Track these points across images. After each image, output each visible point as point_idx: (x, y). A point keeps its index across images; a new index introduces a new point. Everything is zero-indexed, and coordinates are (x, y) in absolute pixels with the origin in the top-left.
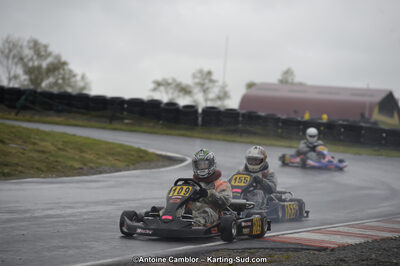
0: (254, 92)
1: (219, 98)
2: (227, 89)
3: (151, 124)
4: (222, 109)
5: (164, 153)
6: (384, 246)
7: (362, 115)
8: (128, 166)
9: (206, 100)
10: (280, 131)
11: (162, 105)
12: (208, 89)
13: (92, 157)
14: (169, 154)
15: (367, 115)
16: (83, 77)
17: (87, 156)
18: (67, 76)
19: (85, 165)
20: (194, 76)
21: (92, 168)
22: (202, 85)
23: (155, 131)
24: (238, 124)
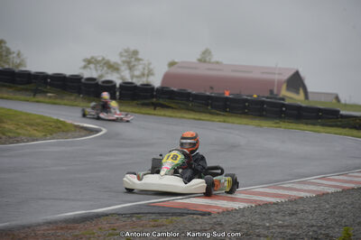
0: (175, 70)
1: (143, 75)
2: (151, 67)
3: (73, 98)
4: (138, 84)
5: (81, 124)
8: (45, 135)
9: (132, 77)
10: (190, 104)
11: (83, 80)
12: (134, 66)
13: (11, 127)
14: (86, 125)
15: (275, 92)
16: (18, 54)
17: (7, 126)
18: (4, 53)
19: (4, 134)
20: (121, 55)
21: (10, 137)
22: (129, 63)
23: (76, 103)
24: (153, 98)
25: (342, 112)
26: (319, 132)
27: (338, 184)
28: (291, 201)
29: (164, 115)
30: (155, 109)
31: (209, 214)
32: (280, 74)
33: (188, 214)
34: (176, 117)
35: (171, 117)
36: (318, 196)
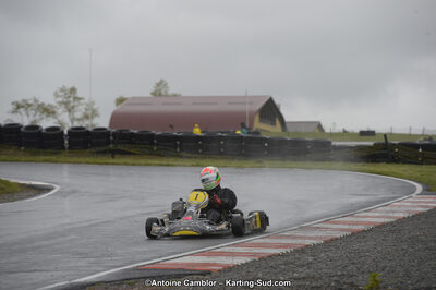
0: (124, 108)
1: (87, 117)
2: (95, 107)
3: (11, 151)
4: (90, 129)
5: (28, 183)
6: (272, 264)
7: (243, 125)
9: (72, 120)
10: (155, 148)
11: (22, 129)
12: (73, 107)
14: (33, 183)
15: (248, 126)
20: (56, 95)
22: (66, 104)
23: (16, 158)
24: (109, 144)
25: (334, 143)
26: (309, 169)
27: (346, 227)
28: (297, 251)
29: (126, 164)
30: (113, 157)
31: (209, 273)
32: (250, 103)
33: (186, 275)
34: (140, 165)
35: (134, 165)
36: (326, 242)
